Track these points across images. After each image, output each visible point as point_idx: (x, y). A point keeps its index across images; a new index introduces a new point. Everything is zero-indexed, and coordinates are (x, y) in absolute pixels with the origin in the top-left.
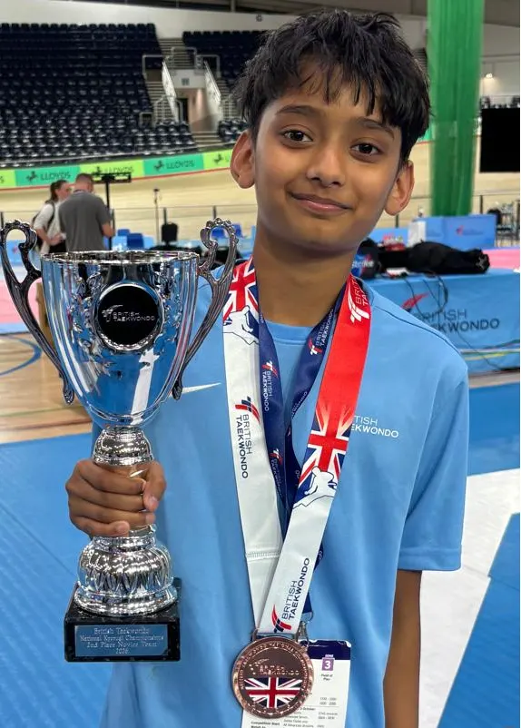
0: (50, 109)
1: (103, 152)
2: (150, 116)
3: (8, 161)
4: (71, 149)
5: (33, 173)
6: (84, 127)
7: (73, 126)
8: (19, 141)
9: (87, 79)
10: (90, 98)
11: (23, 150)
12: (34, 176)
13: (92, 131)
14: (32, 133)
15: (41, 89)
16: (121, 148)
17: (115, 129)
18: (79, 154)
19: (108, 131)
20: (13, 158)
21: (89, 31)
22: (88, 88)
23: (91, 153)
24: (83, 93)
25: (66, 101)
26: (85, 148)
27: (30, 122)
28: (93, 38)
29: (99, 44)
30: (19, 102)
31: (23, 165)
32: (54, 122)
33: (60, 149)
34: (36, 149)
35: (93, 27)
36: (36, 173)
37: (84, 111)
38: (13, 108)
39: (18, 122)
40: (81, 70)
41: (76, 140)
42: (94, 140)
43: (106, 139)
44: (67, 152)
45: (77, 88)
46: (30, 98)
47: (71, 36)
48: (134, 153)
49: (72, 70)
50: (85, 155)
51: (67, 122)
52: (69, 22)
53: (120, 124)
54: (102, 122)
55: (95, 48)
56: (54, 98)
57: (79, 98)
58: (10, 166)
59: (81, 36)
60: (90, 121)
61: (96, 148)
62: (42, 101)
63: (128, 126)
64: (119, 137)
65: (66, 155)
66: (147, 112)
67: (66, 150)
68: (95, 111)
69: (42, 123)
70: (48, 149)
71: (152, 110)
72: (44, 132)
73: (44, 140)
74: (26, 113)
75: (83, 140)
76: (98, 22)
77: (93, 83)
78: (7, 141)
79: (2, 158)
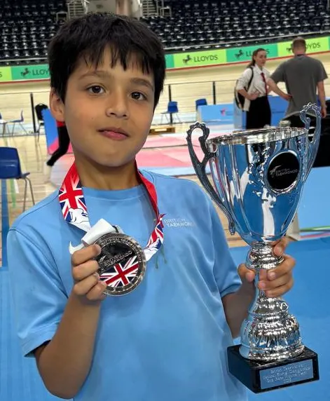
3: (221, 43)
4: (271, 31)
5: (240, 51)
6: (282, 12)
7: (273, 12)
8: (231, 26)
11: (233, 33)
12: (241, 53)
13: (288, 15)
14: (241, 19)
16: (311, 28)
17: (307, 13)
18: (277, 34)
19: (301, 15)
20: (225, 40)
23: (287, 33)
26: (282, 30)
27: (240, 11)
31: (233, 45)
32: (258, 10)
33: (262, 31)
34: (243, 33)
36: (243, 52)
39: (230, 12)
41: (275, 23)
42: (290, 22)
43: (299, 21)
44: (268, 34)
48: (321, 32)
50: (282, 35)
51: (268, 9)
53: (311, 8)
54: (297, 8)
58: (223, 47)
60: (287, 8)
61: (291, 29)
63: (317, 9)
64: (310, 19)
65: (267, 35)
67: (267, 32)
69: (249, 11)
70: (252, 32)
72: (250, 18)
73: (250, 25)
74: (237, 4)
75: (280, 23)
78: (221, 26)
79: (215, 41)
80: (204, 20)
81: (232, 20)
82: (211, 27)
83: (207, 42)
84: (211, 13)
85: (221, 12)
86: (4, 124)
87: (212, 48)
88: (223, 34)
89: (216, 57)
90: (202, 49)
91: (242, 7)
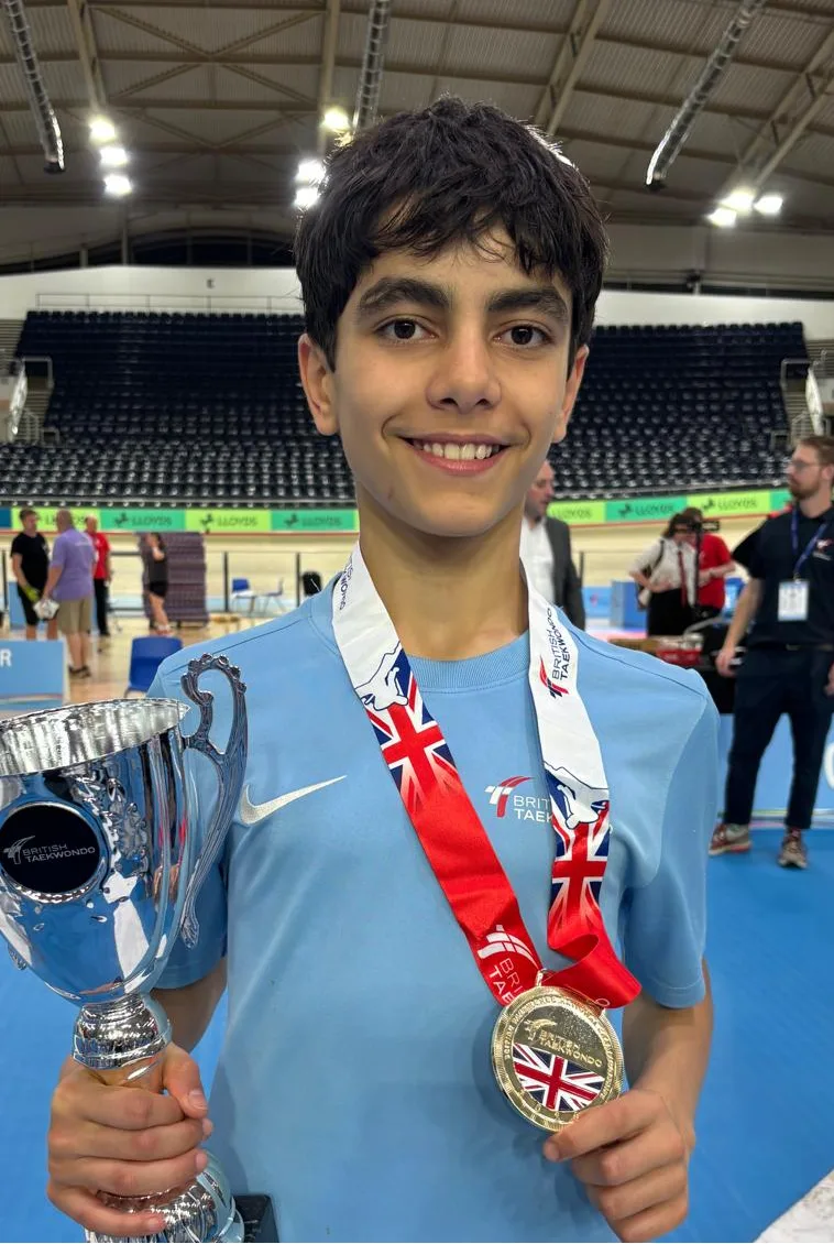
0: (656, 429)
1: (720, 480)
2: (785, 437)
3: (599, 491)
4: (679, 476)
5: (628, 506)
6: (698, 449)
7: (683, 449)
8: (615, 466)
9: (708, 391)
10: (709, 414)
11: (618, 477)
12: (628, 509)
13: (707, 454)
14: (632, 456)
15: (648, 404)
16: (742, 476)
17: (738, 453)
18: (688, 482)
19: (729, 455)
20: (605, 488)
21: (715, 334)
22: (708, 402)
23: (704, 481)
24: (701, 408)
25: (679, 419)
26: (697, 476)
27: (631, 444)
28: (720, 341)
29: (728, 349)
30: (620, 419)
31: (616, 496)
32: (660, 444)
33: (664, 477)
34: (633, 477)
35: (722, 328)
36: (631, 507)
37: (699, 430)
38: (613, 428)
39: (616, 444)
40: (701, 380)
41: (686, 466)
42: (709, 465)
43: (724, 465)
44: (673, 481)
45: (693, 403)
46: (635, 414)
47: (692, 339)
48: (759, 482)
49: (690, 380)
50: (695, 484)
51: (676, 444)
52: (691, 322)
53: (745, 446)
54: (722, 444)
55: (721, 353)
56: (664, 414)
57: (695, 415)
58: (600, 497)
59: (704, 338)
60: (707, 443)
61: (711, 476)
62: (649, 419)
63: (754, 448)
64: (742, 463)
65: (672, 483)
66: (782, 433)
67: (672, 478)
68: (714, 431)
69: (646, 444)
70: (648, 476)
71: (788, 429)
72: (647, 455)
73: (646, 466)
74: (627, 433)
75: (694, 465)
76: (728, 321)
77: (715, 396)
78: (600, 465)
79: (590, 488)
80: (573, 455)
81: (617, 456)
82: (584, 466)
83: (576, 488)
84: (586, 445)
85: (600, 445)
86: (253, 598)
87: (584, 498)
88: (603, 477)
89: (588, 513)
90: (567, 499)
91: (635, 438)
